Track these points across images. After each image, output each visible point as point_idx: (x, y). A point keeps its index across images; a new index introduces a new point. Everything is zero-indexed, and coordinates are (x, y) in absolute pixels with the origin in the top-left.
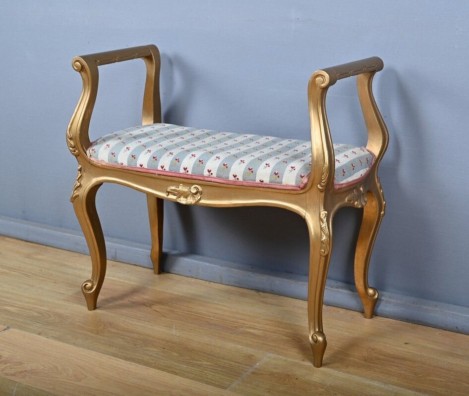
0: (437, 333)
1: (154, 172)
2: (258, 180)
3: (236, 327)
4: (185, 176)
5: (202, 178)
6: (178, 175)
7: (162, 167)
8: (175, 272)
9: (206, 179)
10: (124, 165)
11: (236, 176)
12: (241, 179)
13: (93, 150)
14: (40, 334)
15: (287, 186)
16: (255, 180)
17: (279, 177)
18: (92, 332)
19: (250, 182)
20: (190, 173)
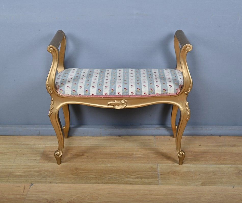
0: (205, 138)
1: (101, 96)
2: (156, 93)
3: (131, 156)
4: (119, 96)
5: (128, 96)
6: (115, 96)
7: (106, 94)
8: (75, 135)
9: (130, 96)
10: (81, 95)
11: (145, 93)
12: (147, 94)
13: (61, 90)
14: (51, 183)
15: (170, 94)
16: (154, 94)
17: (166, 91)
18: (73, 175)
19: (152, 95)
20: (121, 95)
